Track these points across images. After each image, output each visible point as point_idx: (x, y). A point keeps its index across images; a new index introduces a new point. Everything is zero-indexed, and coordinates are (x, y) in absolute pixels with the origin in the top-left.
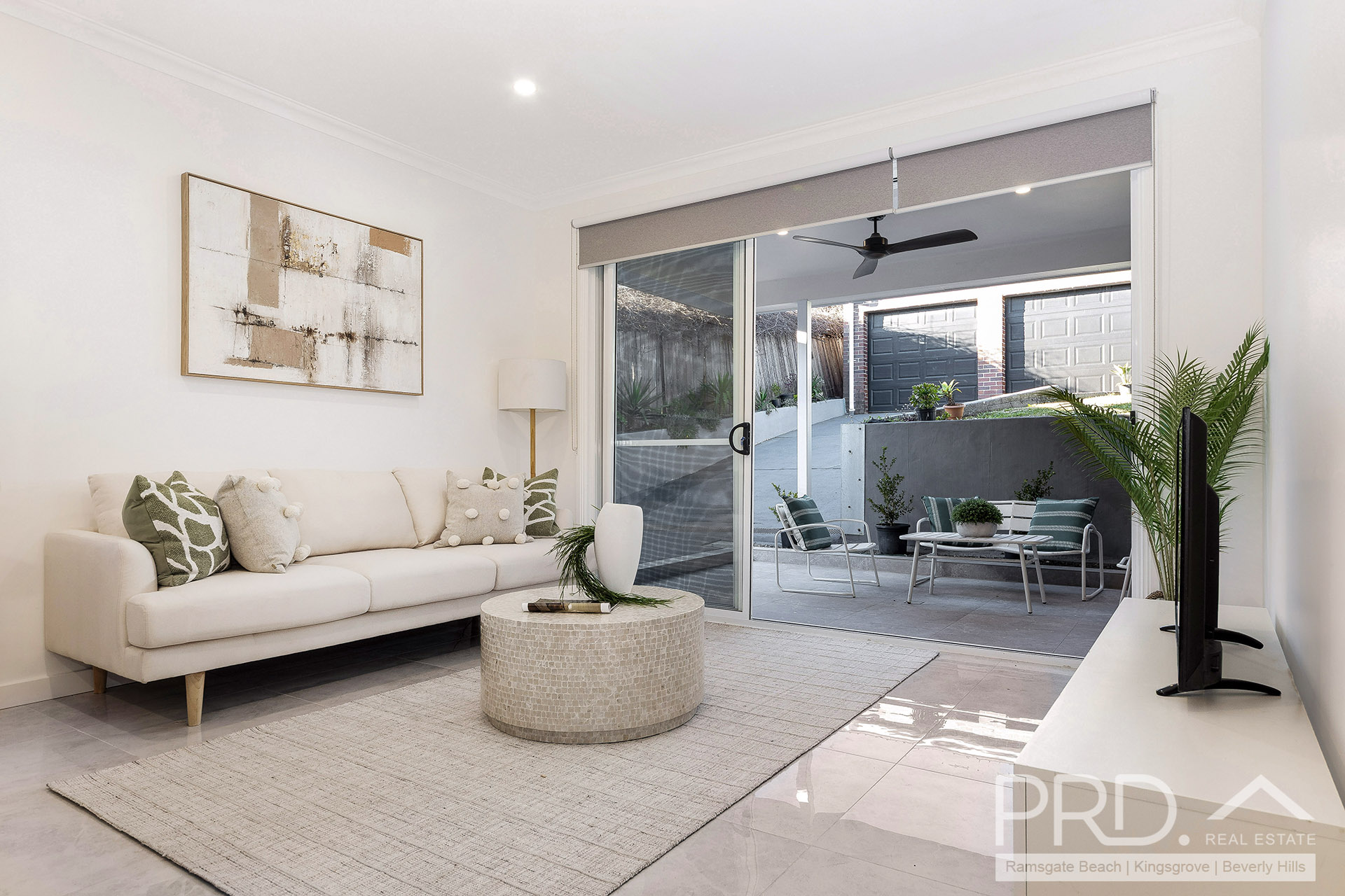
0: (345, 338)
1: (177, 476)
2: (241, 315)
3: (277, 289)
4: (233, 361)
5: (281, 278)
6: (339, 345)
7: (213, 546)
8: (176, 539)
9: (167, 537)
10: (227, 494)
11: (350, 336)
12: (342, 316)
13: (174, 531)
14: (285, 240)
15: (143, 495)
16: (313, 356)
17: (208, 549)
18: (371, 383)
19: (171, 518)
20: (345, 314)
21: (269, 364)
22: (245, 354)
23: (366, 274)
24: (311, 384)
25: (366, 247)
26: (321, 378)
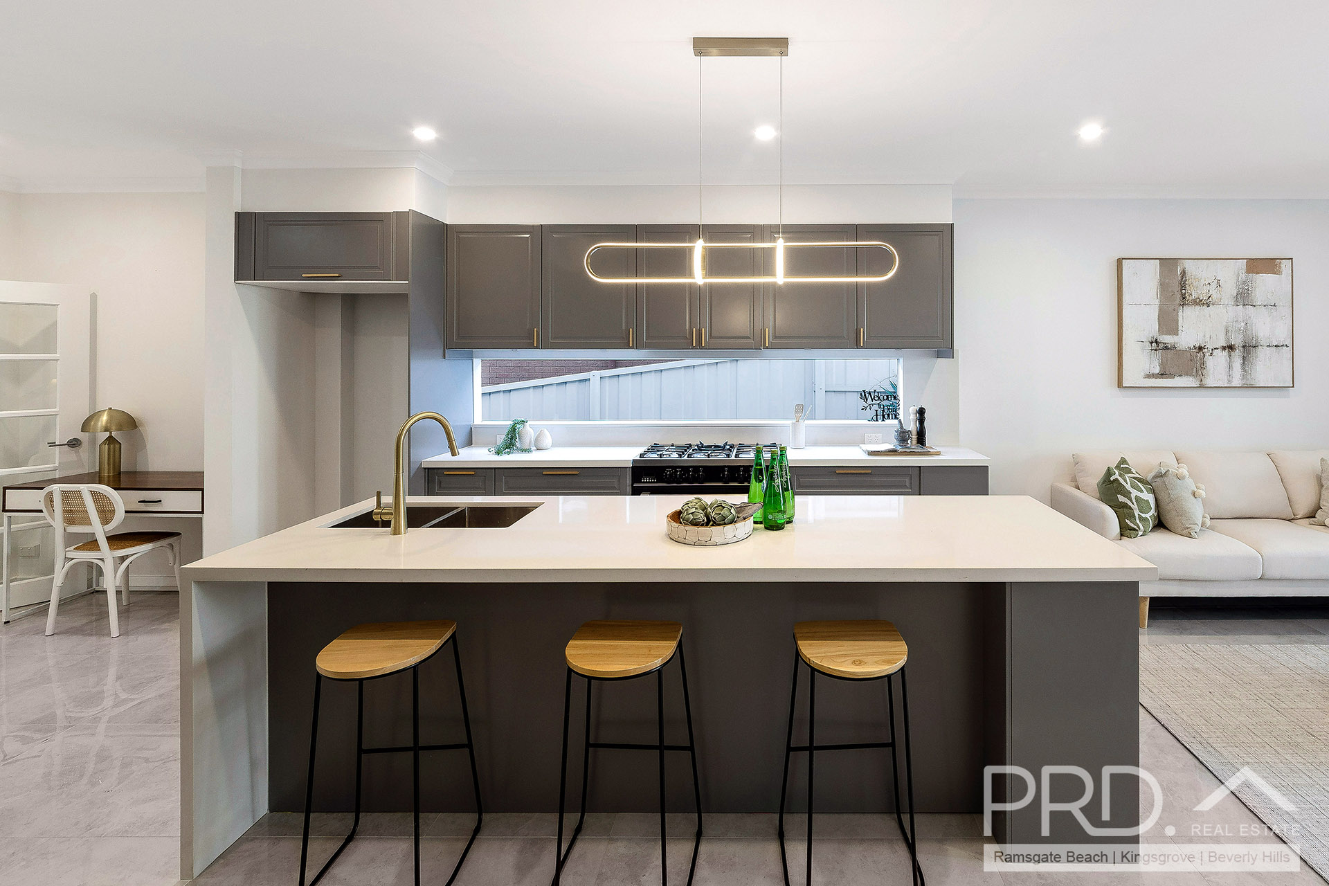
0: (1227, 349)
1: (1123, 461)
2: (1154, 344)
3: (1177, 321)
4: (1150, 376)
5: (1180, 313)
6: (1222, 356)
7: (1150, 514)
8: (1130, 508)
9: (1125, 506)
10: (1158, 480)
11: (1231, 348)
12: (1224, 332)
13: (1130, 504)
14: (1183, 286)
15: (1112, 479)
16: (1203, 366)
17: (1147, 516)
18: (1248, 382)
19: (1127, 494)
20: (1227, 331)
21: (1172, 376)
22: (1157, 370)
23: (1243, 297)
24: (1202, 387)
25: (1243, 276)
26: (1209, 382)
